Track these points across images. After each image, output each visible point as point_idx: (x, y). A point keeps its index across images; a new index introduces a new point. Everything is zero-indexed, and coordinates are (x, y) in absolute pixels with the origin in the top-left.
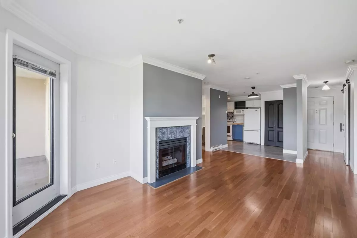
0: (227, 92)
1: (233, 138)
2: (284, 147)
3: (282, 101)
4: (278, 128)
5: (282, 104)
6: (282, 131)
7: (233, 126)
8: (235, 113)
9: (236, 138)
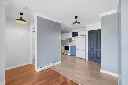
0: (60, 23)
1: (71, 54)
2: (101, 62)
3: (100, 30)
4: (97, 49)
5: (100, 32)
6: (100, 51)
7: (71, 46)
8: (72, 39)
9: (72, 54)
